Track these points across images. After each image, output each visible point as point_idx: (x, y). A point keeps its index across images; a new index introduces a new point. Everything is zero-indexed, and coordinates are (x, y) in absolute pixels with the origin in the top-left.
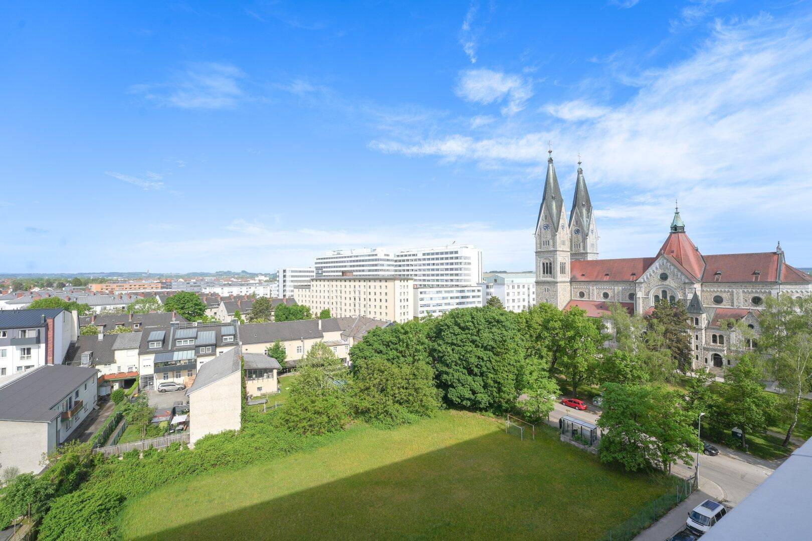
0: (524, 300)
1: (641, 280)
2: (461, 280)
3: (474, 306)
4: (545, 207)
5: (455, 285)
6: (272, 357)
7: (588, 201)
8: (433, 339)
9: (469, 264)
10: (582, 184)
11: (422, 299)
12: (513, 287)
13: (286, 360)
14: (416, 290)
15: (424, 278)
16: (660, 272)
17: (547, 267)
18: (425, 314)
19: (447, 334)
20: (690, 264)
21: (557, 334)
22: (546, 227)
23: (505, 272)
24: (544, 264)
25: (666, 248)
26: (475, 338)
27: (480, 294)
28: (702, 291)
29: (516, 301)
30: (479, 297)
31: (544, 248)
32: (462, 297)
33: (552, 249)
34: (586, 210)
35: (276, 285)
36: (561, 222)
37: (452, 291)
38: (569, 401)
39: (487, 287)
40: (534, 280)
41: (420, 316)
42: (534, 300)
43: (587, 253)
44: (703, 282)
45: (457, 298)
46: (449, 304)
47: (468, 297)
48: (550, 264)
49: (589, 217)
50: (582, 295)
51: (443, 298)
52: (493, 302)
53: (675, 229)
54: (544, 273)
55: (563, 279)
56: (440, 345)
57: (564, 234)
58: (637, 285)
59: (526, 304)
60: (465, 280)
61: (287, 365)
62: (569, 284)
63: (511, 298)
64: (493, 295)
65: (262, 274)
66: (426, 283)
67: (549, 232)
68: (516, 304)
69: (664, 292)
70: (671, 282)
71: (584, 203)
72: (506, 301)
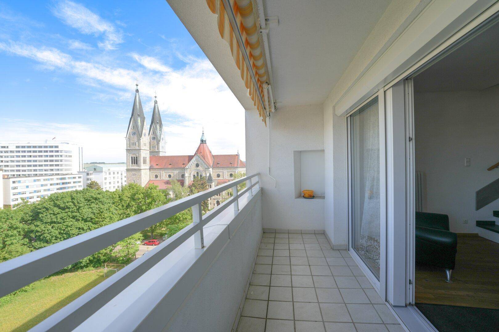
0: (118, 182)
1: (187, 167)
2: (62, 170)
3: (74, 189)
4: (133, 120)
5: (56, 174)
7: (160, 121)
8: (29, 222)
9: (70, 156)
10: (157, 108)
11: (15, 188)
12: (110, 174)
14: (7, 180)
15: (18, 168)
16: (196, 163)
17: (134, 160)
18: (20, 201)
19: (46, 216)
20: (208, 159)
21: (140, 202)
22: (134, 134)
23: (104, 163)
24: (132, 158)
25: (198, 151)
26: (75, 214)
27: (81, 180)
28: (213, 172)
29: (112, 183)
30: (79, 182)
31: (133, 147)
32: (63, 183)
33: (138, 148)
34: (159, 126)
36: (144, 131)
37: (52, 179)
38: (149, 242)
39: (88, 174)
40: (125, 168)
41: (12, 203)
42: (125, 181)
43: (159, 152)
44: (213, 168)
45: (57, 184)
46: (49, 190)
47: (69, 183)
48: (137, 157)
49: (161, 130)
50: (156, 176)
51: (42, 185)
52: (92, 185)
53: (203, 142)
54: (132, 163)
55: (145, 167)
56: (37, 226)
57: (145, 140)
58: (185, 170)
59: (120, 185)
60: (66, 170)
62: (149, 170)
63: (108, 181)
64: (93, 180)
66: (21, 173)
67: (135, 137)
68: (112, 185)
69: (197, 173)
70: (200, 168)
71: (158, 122)
72: (104, 184)
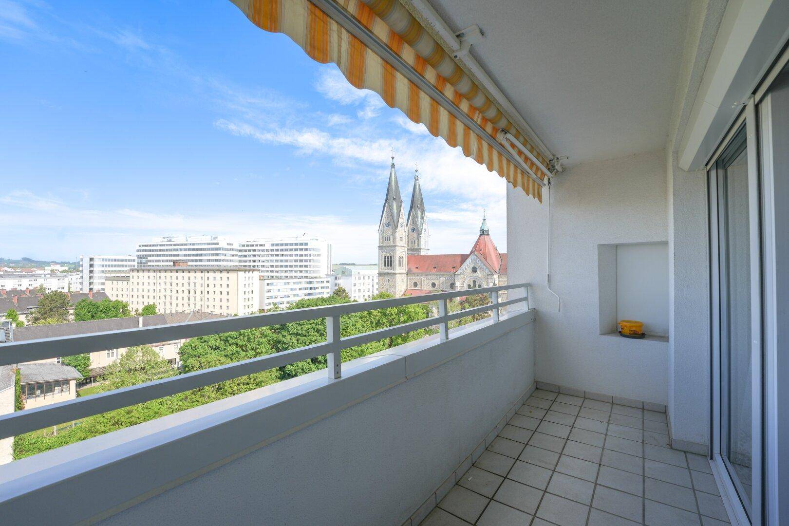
0: (369, 290)
1: (458, 272)
2: (310, 272)
3: (320, 296)
4: (387, 207)
5: (305, 277)
6: (69, 365)
7: (422, 204)
8: (277, 331)
9: (319, 255)
10: (417, 189)
11: (269, 291)
12: (359, 278)
13: (90, 368)
14: (263, 281)
15: (272, 269)
16: (472, 265)
17: (388, 260)
18: (272, 306)
19: (292, 325)
20: (492, 260)
21: (393, 319)
22: (388, 224)
23: (354, 264)
24: (385, 257)
25: (477, 247)
26: (320, 327)
27: (328, 285)
28: (499, 281)
29: (362, 291)
30: (327, 287)
31: (386, 243)
32: (311, 288)
33: (392, 244)
34: (421, 212)
35: (79, 277)
36: (400, 221)
37: (301, 283)
39: (336, 278)
40: (377, 272)
41: (266, 308)
42: (377, 289)
43: (420, 249)
44: (500, 274)
45: (306, 289)
46: (298, 295)
47: (317, 288)
48: (391, 257)
49: (422, 218)
50: (416, 284)
51: (292, 290)
52: (339, 293)
53: (483, 232)
54: (385, 266)
55: (401, 270)
56: (284, 336)
57: (402, 232)
58: (456, 276)
59: (370, 294)
60: (315, 272)
61: (92, 374)
62: (406, 275)
63: (357, 288)
64: (341, 286)
65: (56, 263)
66: (274, 274)
67: (390, 229)
68: (362, 294)
69: (474, 282)
70: (478, 274)
71: (419, 206)
72: (353, 292)
